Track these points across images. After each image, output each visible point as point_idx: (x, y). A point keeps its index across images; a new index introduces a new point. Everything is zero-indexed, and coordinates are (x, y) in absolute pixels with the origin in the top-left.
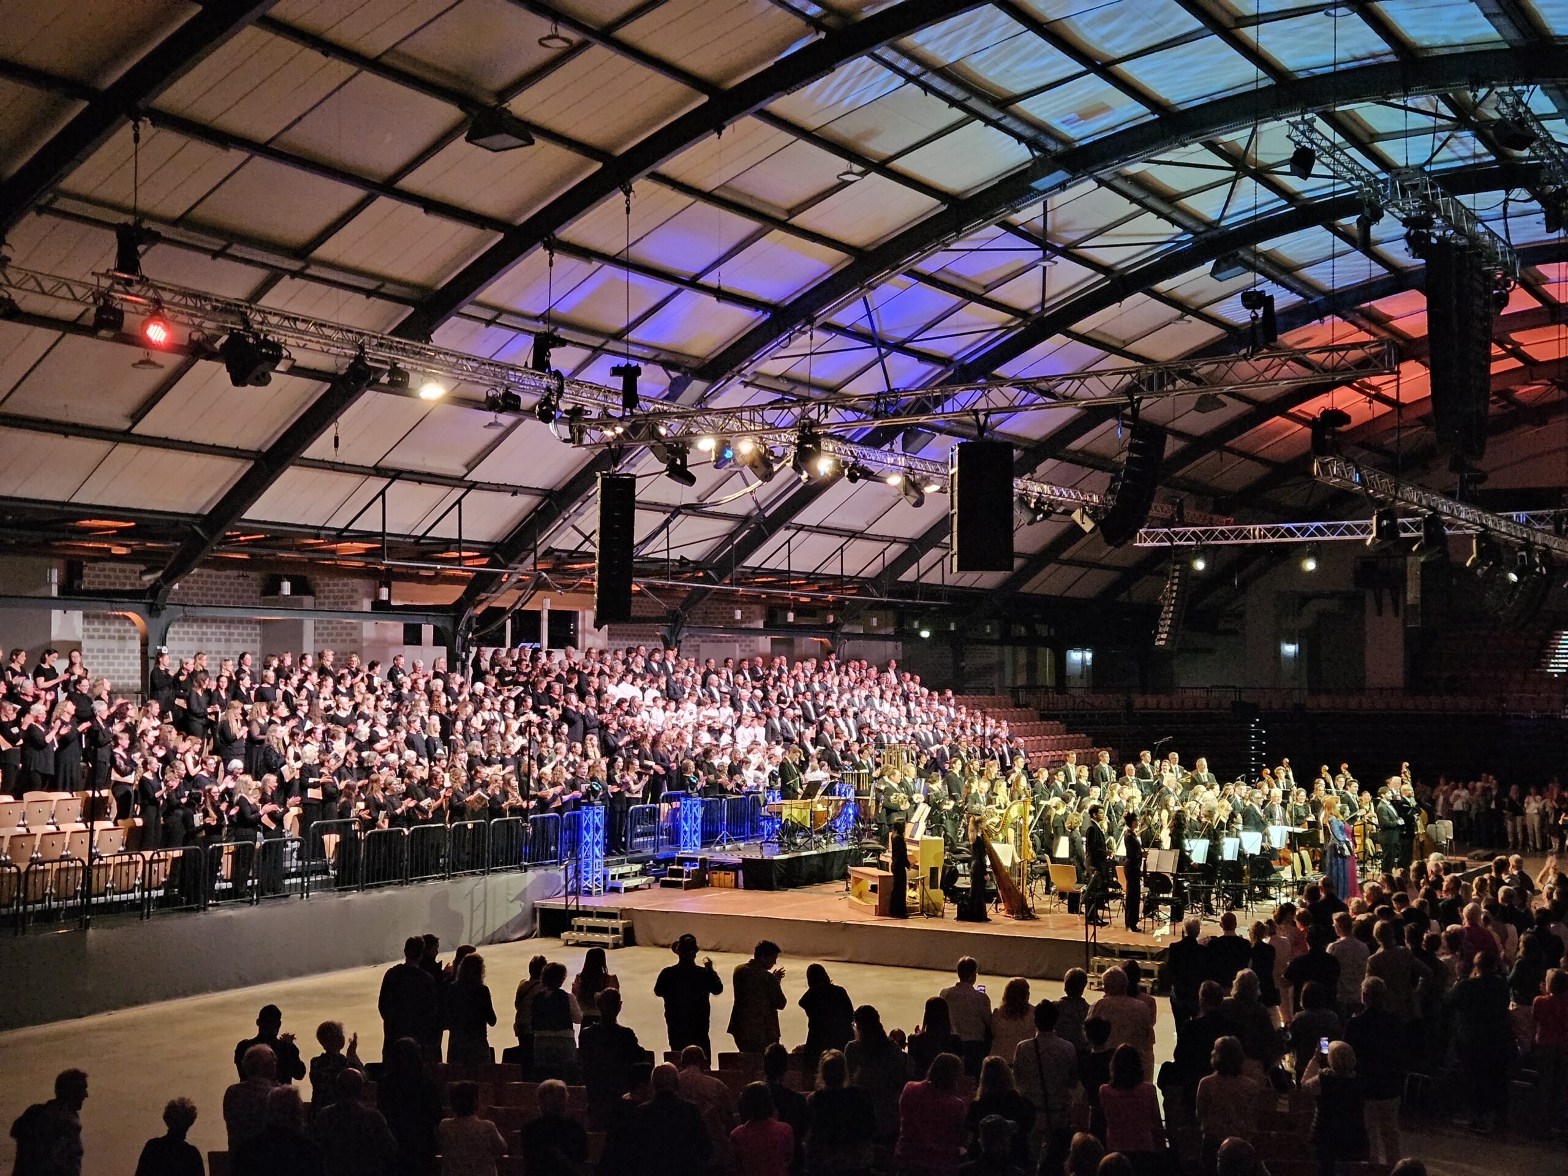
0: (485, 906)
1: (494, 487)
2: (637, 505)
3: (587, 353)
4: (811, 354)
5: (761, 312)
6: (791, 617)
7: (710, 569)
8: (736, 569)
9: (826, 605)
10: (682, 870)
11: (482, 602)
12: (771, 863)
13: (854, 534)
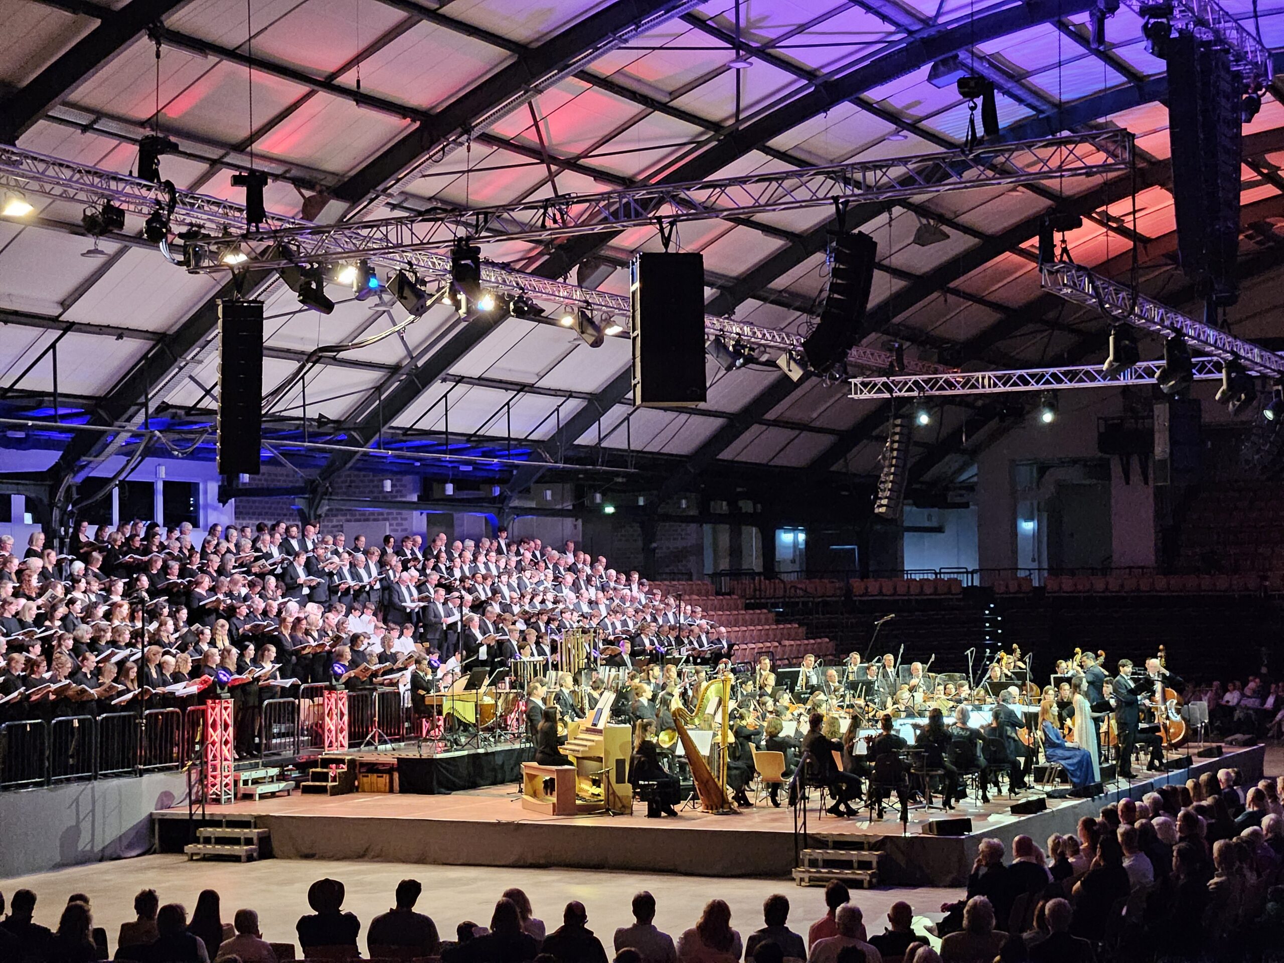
0: (93, 815)
1: (97, 329)
2: (265, 352)
3: (204, 167)
4: (469, 171)
5: (408, 120)
6: (450, 489)
7: (354, 429)
8: (384, 429)
9: (491, 475)
10: (327, 773)
11: (83, 467)
12: (431, 762)
13: (522, 388)
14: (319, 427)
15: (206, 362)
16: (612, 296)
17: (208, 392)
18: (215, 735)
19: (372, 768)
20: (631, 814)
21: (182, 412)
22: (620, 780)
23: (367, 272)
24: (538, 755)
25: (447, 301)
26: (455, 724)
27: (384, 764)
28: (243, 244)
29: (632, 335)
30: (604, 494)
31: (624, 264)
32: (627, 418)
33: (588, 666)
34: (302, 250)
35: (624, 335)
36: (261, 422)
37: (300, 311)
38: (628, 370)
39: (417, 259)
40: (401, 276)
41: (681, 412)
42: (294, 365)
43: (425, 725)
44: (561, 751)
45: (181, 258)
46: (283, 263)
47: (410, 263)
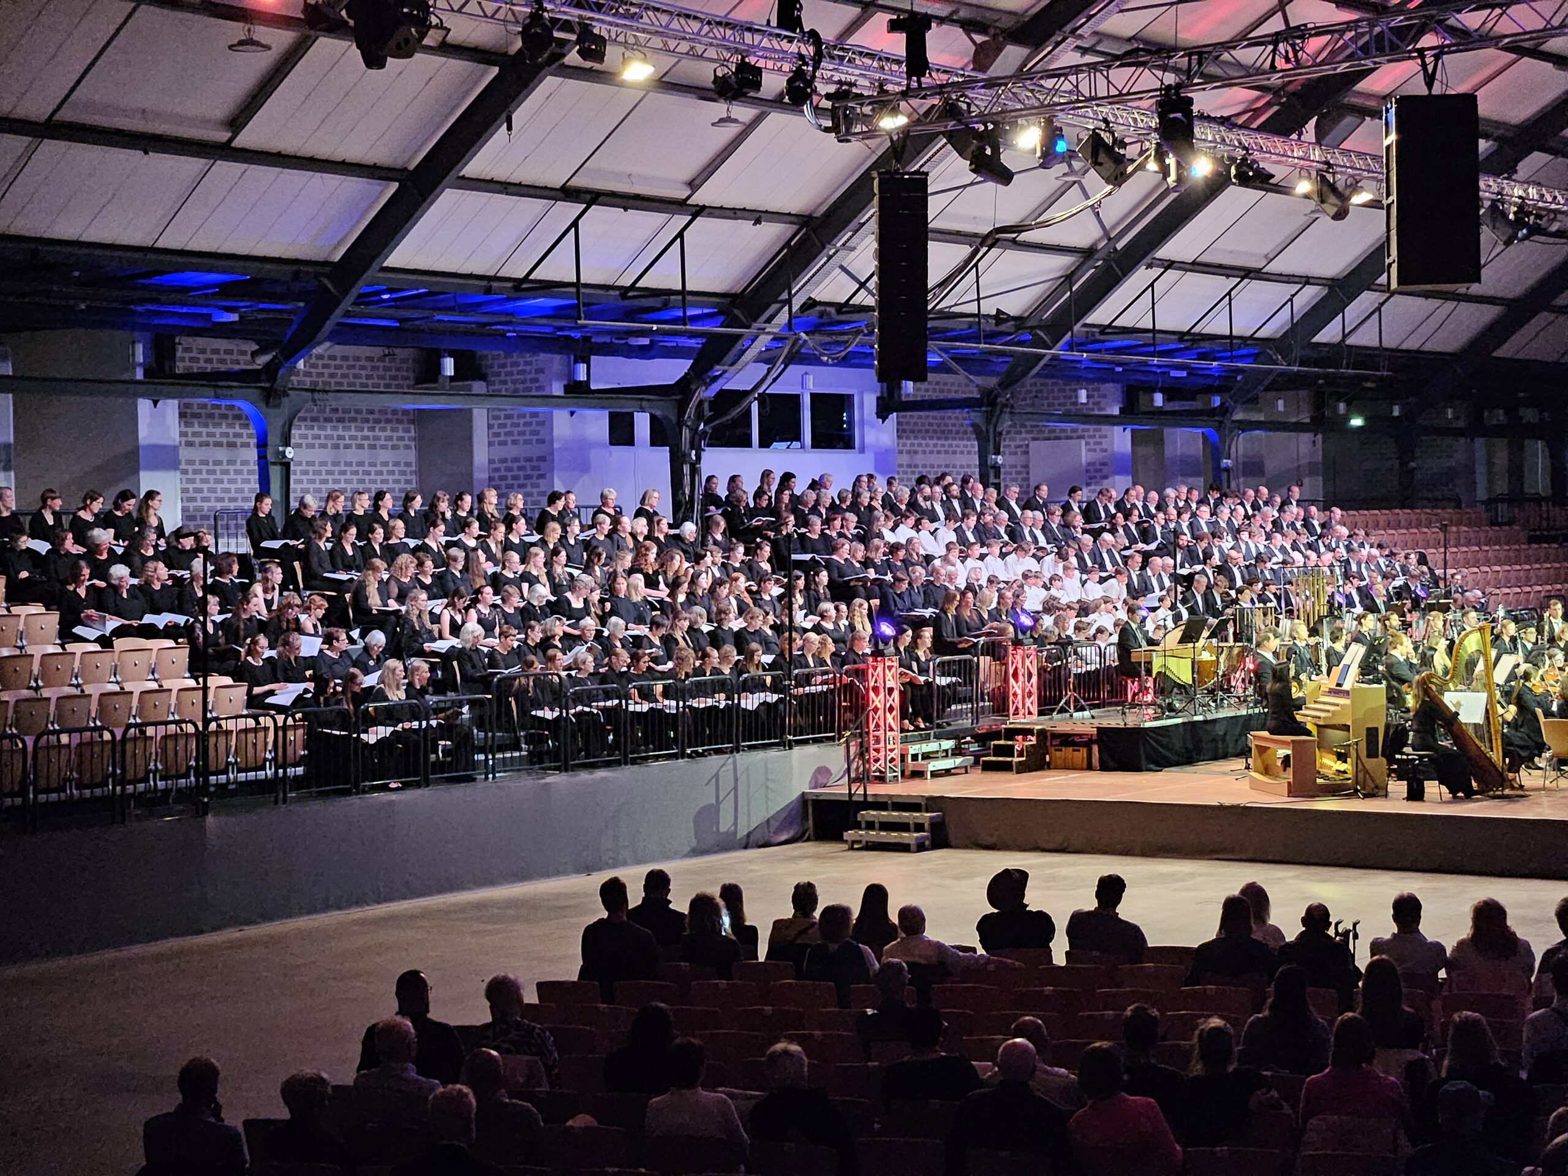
0: (736, 795)
1: (733, 213)
2: (930, 235)
3: (855, 11)
4: (1178, 3)
6: (1159, 399)
7: (1039, 327)
8: (1077, 328)
9: (1209, 381)
10: (1013, 747)
11: (715, 379)
12: (1138, 733)
13: (1248, 273)
14: (997, 324)
15: (860, 248)
16: (1360, 155)
17: (862, 285)
18: (877, 701)
19: (1067, 740)
20: (1386, 796)
21: (832, 310)
22: (1372, 753)
23: (1053, 134)
24: (1270, 723)
25: (1152, 166)
26: (1166, 685)
27: (1080, 735)
28: (903, 104)
29: (1385, 202)
30: (1349, 404)
31: (1375, 114)
32: (1378, 309)
33: (1331, 613)
34: (973, 108)
35: (1375, 204)
36: (927, 319)
37: (972, 184)
38: (1382, 246)
39: (1115, 115)
40: (1095, 137)
41: (1447, 299)
42: (965, 250)
43: (1132, 687)
44: (1299, 718)
45: (829, 124)
46: (951, 125)
47: (1105, 121)
